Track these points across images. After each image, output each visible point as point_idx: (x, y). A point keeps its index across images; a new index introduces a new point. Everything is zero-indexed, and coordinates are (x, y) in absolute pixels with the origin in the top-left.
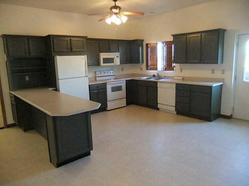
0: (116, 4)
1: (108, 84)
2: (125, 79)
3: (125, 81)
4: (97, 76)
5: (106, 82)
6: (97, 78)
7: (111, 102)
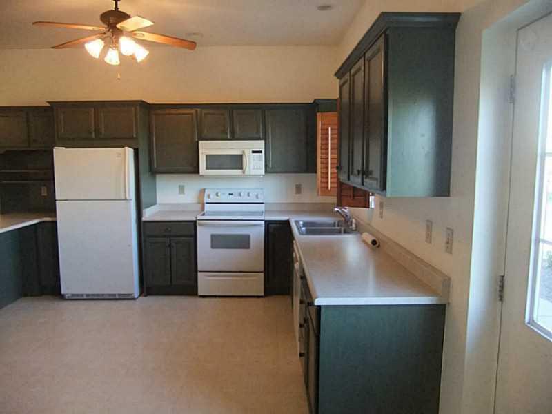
0: (119, 6)
1: (201, 225)
2: (262, 218)
3: (263, 222)
4: (206, 200)
5: (195, 219)
6: (206, 205)
7: (209, 276)
